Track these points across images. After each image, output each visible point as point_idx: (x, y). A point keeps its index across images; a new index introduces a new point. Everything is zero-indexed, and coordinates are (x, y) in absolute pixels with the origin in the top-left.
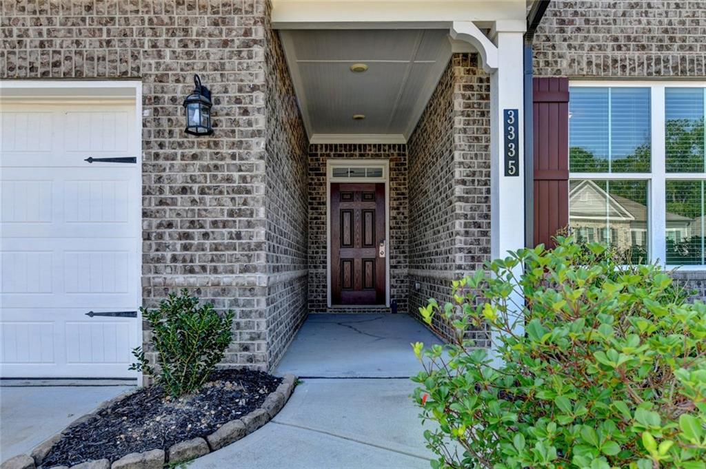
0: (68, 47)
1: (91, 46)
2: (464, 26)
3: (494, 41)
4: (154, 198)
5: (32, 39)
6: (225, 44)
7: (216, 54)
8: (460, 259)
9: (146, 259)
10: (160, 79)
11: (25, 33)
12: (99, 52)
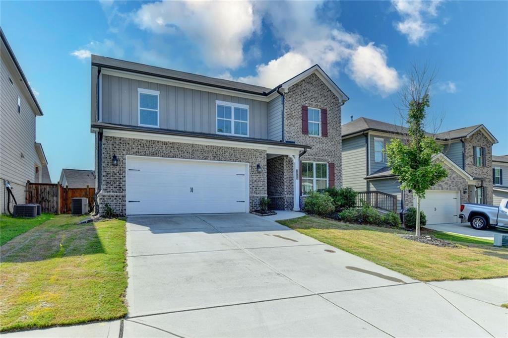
0: (239, 157)
1: (242, 157)
2: (291, 156)
3: (294, 158)
4: (251, 182)
5: (233, 155)
6: (261, 158)
7: (260, 159)
8: (285, 193)
9: (250, 192)
10: (252, 163)
11: (232, 154)
12: (244, 158)
